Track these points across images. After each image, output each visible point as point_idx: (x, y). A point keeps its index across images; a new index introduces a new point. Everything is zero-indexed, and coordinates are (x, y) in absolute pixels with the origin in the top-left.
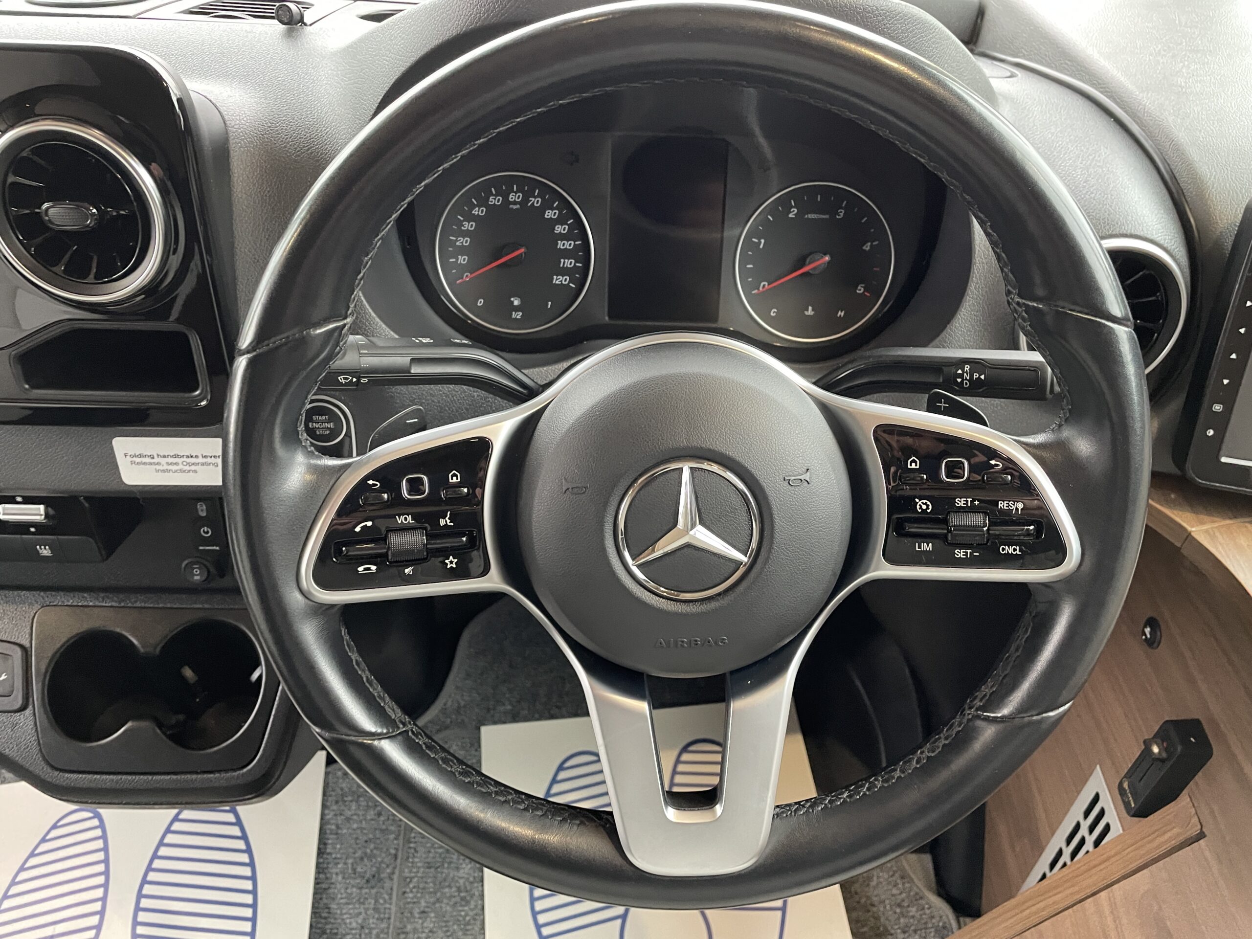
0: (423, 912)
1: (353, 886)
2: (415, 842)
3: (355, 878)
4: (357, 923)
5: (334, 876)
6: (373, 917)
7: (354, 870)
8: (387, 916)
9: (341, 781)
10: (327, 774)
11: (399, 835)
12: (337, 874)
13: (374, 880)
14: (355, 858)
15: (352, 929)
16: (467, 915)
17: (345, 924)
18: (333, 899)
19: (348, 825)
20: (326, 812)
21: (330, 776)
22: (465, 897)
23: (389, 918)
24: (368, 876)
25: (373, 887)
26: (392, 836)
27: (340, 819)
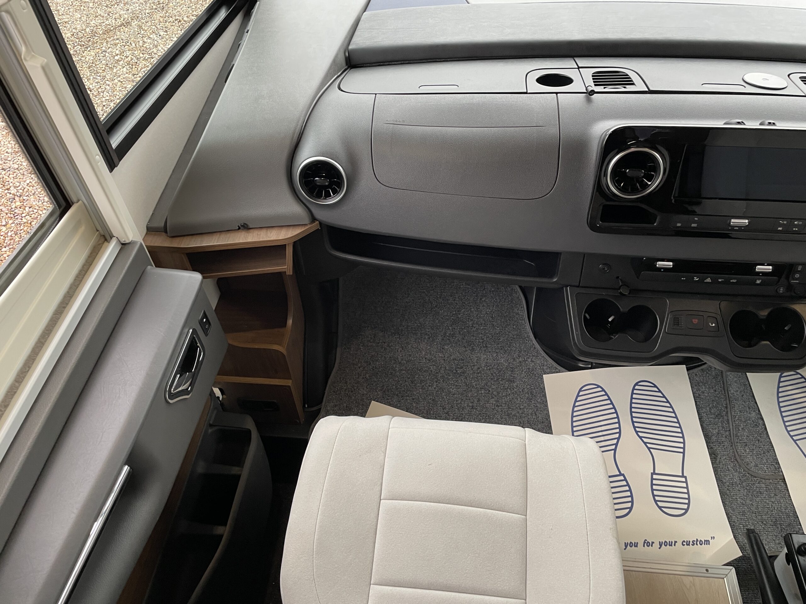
0: (743, 429)
1: (711, 418)
2: (733, 402)
3: (711, 415)
4: (716, 432)
5: (702, 414)
6: (722, 430)
7: (710, 411)
8: (728, 430)
9: (695, 377)
10: (688, 374)
11: (726, 399)
12: (703, 413)
13: (719, 416)
14: (709, 407)
15: (714, 434)
16: (759, 431)
17: (711, 432)
18: (704, 422)
19: (703, 394)
20: (693, 389)
21: (690, 375)
22: (756, 424)
23: (730, 431)
24: (716, 414)
25: (719, 419)
26: (723, 400)
27: (700, 392)
